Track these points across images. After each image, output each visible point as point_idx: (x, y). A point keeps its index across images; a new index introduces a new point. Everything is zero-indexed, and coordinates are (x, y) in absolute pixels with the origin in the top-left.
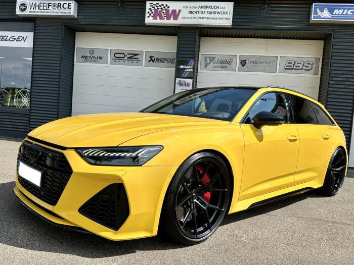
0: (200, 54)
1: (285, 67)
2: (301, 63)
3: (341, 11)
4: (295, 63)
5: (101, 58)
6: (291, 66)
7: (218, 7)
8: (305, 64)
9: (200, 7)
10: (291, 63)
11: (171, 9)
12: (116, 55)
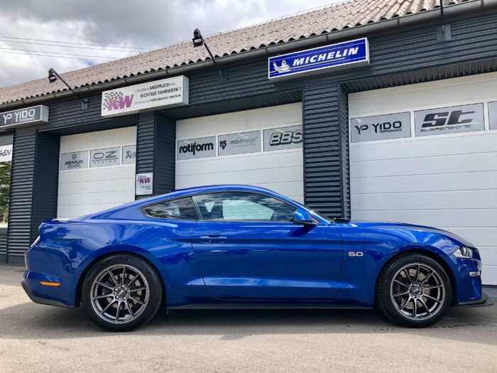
2: (288, 135)
3: (302, 60)
5: (82, 162)
7: (168, 85)
8: (295, 135)
10: (277, 136)
11: (124, 96)
12: (96, 156)
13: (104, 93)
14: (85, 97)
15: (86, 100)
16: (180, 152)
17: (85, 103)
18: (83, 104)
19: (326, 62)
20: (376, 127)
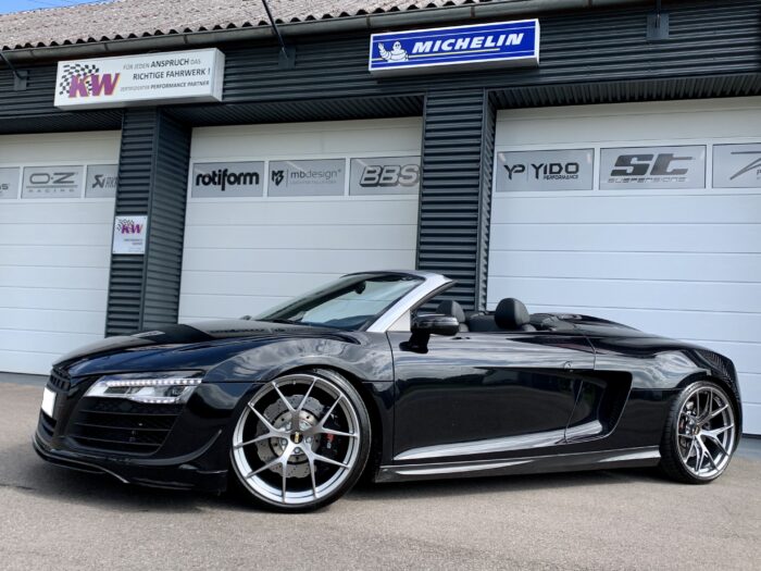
1: (363, 182)
2: (393, 171)
3: (429, 44)
4: (382, 170)
5: (5, 187)
6: (375, 180)
9: (153, 65)
10: (374, 172)
11: (101, 75)
12: (35, 179)
13: (61, 65)
14: (22, 68)
15: (24, 74)
16: (198, 184)
17: (22, 78)
18: (17, 79)
19: (469, 53)
20: (537, 169)
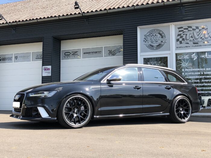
0: (61, 50)
